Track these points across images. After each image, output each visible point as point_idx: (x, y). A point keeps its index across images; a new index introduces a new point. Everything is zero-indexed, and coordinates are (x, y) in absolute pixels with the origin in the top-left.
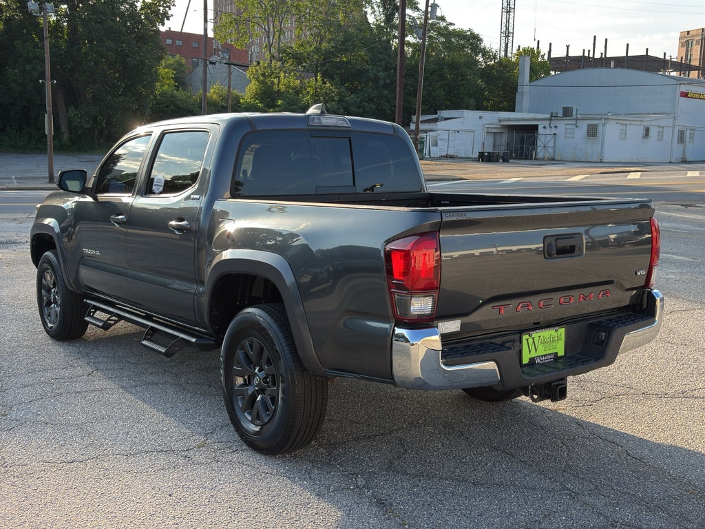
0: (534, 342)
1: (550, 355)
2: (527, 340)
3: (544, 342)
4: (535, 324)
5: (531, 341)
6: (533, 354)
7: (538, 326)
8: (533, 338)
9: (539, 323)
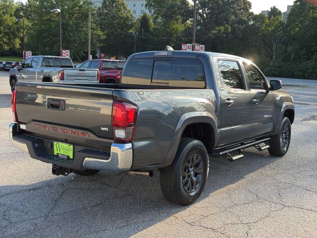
0: (59, 146)
1: (65, 155)
2: (56, 144)
3: (64, 149)
4: (65, 140)
5: (58, 146)
6: (58, 152)
7: (66, 141)
8: (59, 145)
9: (67, 140)
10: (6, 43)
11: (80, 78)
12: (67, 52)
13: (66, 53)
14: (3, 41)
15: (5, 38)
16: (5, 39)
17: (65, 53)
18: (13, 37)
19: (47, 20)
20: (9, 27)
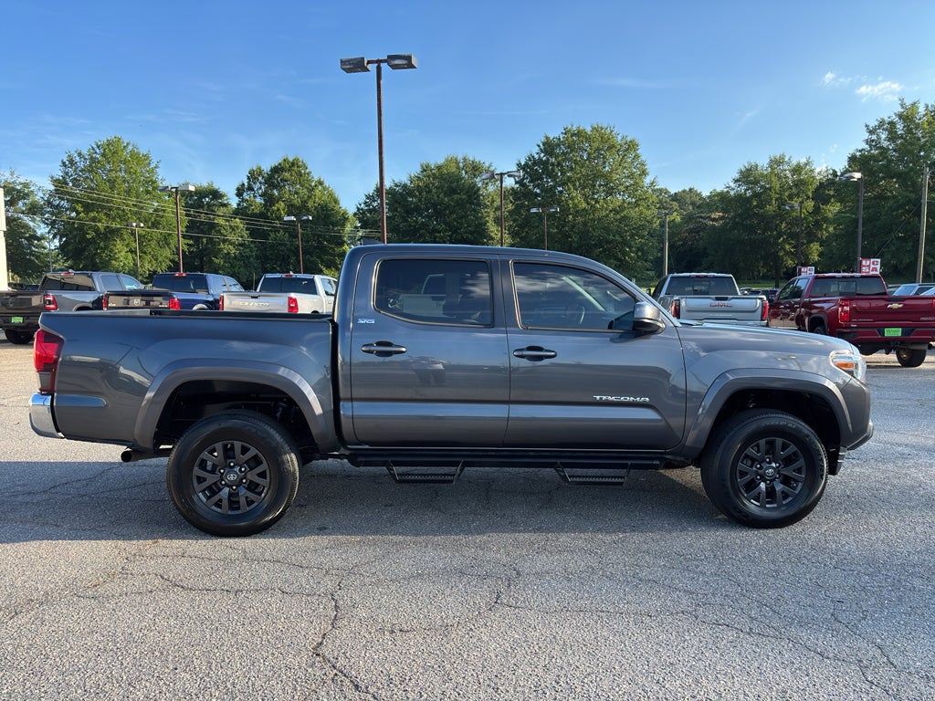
10: (789, 253)
11: (717, 315)
12: (873, 264)
13: (872, 266)
14: (785, 250)
15: (790, 244)
16: (787, 247)
17: (869, 266)
18: (805, 241)
19: (875, 198)
20: (797, 221)
